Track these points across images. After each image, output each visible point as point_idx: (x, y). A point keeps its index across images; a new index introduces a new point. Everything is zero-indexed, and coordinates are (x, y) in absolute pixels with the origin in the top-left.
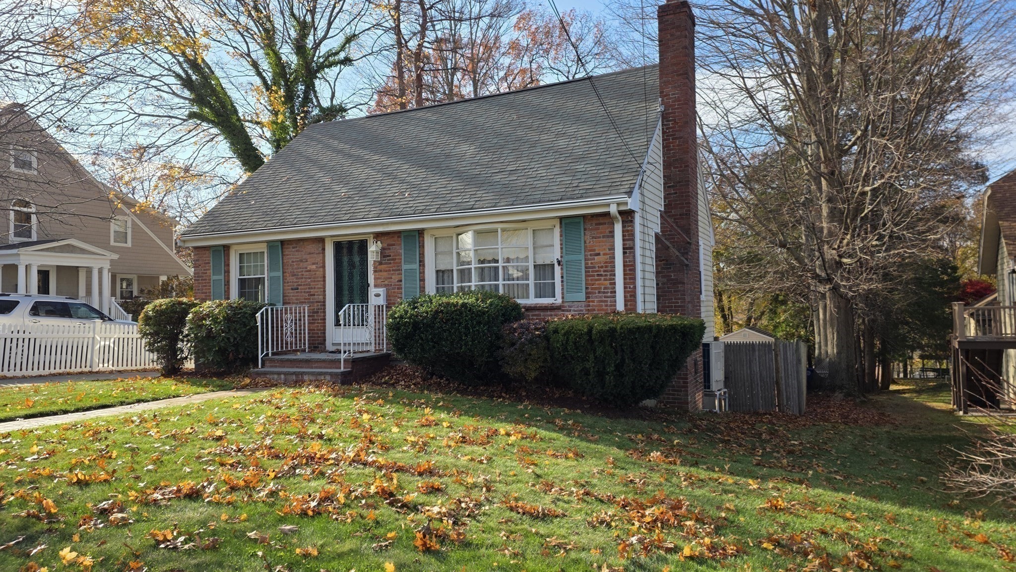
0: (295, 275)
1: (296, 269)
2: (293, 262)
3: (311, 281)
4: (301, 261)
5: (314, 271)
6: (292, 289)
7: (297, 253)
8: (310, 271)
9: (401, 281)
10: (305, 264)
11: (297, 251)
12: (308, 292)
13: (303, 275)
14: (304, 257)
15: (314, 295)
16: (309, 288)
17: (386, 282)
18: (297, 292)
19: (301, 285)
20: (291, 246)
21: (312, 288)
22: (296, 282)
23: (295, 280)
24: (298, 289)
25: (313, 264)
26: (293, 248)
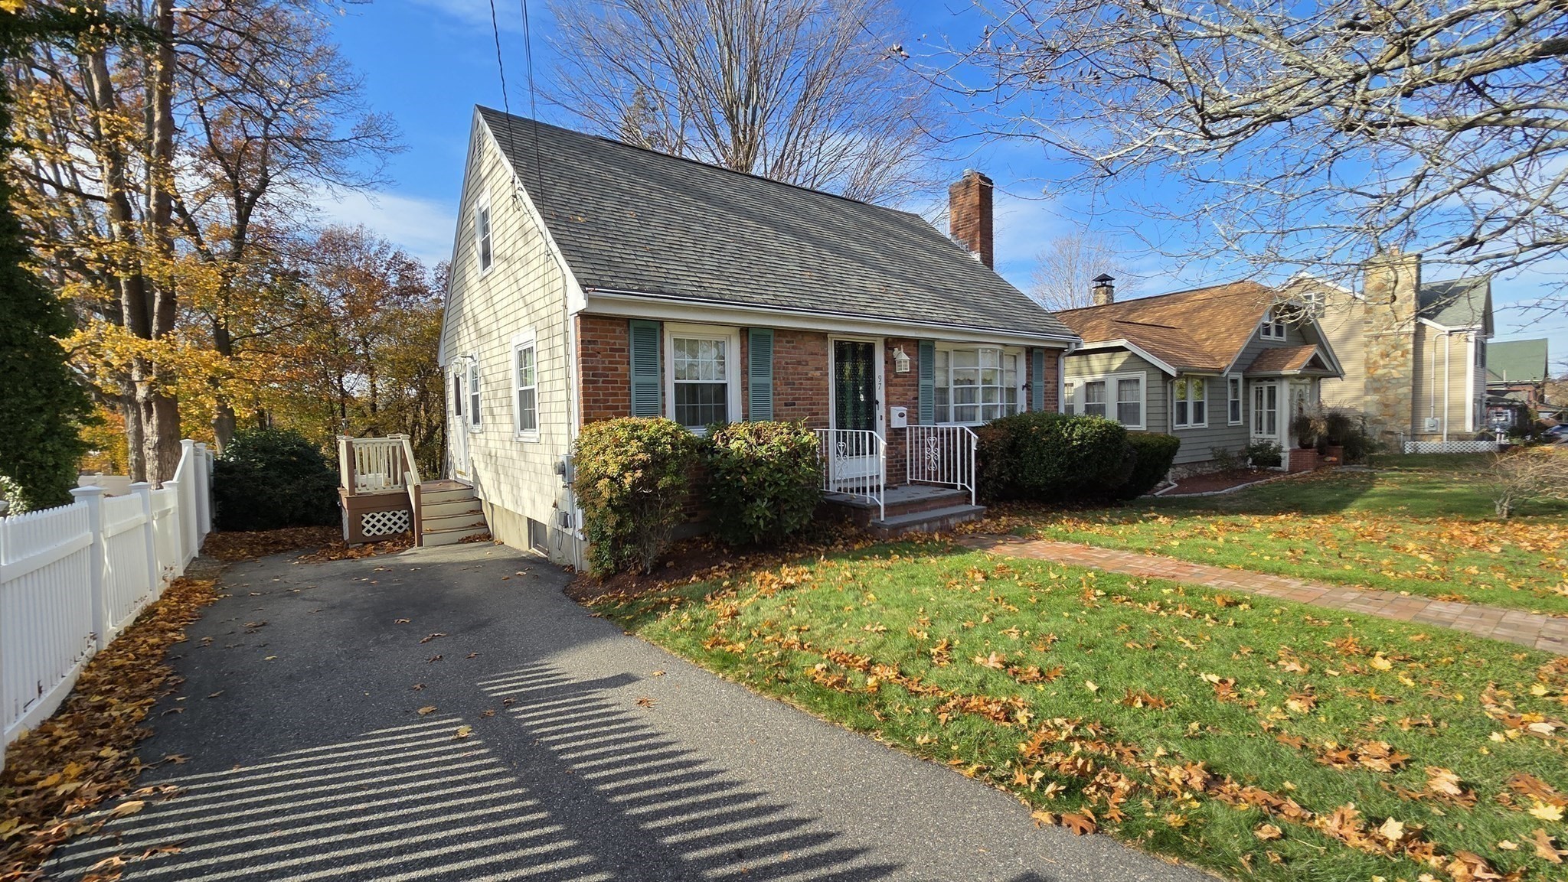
0: (789, 384)
1: (792, 374)
2: (787, 363)
3: (814, 394)
4: (799, 363)
5: (817, 379)
6: (786, 405)
7: (793, 351)
8: (811, 379)
9: (917, 398)
10: (805, 369)
11: (793, 347)
12: (809, 410)
13: (801, 384)
14: (805, 357)
15: (817, 414)
16: (810, 404)
17: (901, 400)
18: (794, 410)
19: (799, 399)
20: (784, 340)
21: (814, 404)
22: (791, 394)
23: (789, 391)
24: (794, 404)
25: (817, 369)
26: (788, 342)
